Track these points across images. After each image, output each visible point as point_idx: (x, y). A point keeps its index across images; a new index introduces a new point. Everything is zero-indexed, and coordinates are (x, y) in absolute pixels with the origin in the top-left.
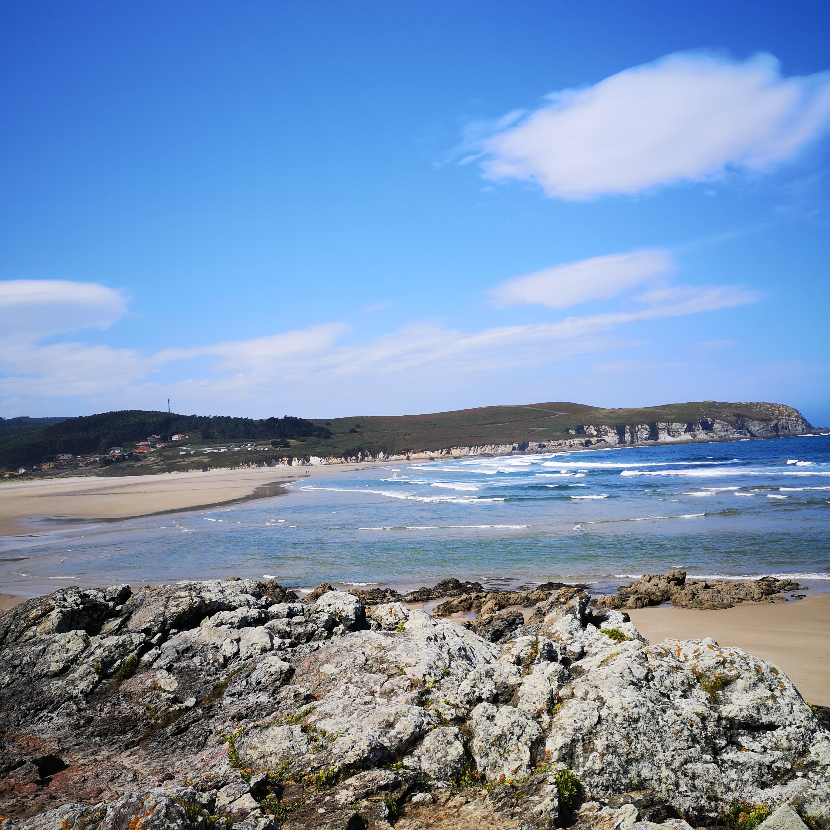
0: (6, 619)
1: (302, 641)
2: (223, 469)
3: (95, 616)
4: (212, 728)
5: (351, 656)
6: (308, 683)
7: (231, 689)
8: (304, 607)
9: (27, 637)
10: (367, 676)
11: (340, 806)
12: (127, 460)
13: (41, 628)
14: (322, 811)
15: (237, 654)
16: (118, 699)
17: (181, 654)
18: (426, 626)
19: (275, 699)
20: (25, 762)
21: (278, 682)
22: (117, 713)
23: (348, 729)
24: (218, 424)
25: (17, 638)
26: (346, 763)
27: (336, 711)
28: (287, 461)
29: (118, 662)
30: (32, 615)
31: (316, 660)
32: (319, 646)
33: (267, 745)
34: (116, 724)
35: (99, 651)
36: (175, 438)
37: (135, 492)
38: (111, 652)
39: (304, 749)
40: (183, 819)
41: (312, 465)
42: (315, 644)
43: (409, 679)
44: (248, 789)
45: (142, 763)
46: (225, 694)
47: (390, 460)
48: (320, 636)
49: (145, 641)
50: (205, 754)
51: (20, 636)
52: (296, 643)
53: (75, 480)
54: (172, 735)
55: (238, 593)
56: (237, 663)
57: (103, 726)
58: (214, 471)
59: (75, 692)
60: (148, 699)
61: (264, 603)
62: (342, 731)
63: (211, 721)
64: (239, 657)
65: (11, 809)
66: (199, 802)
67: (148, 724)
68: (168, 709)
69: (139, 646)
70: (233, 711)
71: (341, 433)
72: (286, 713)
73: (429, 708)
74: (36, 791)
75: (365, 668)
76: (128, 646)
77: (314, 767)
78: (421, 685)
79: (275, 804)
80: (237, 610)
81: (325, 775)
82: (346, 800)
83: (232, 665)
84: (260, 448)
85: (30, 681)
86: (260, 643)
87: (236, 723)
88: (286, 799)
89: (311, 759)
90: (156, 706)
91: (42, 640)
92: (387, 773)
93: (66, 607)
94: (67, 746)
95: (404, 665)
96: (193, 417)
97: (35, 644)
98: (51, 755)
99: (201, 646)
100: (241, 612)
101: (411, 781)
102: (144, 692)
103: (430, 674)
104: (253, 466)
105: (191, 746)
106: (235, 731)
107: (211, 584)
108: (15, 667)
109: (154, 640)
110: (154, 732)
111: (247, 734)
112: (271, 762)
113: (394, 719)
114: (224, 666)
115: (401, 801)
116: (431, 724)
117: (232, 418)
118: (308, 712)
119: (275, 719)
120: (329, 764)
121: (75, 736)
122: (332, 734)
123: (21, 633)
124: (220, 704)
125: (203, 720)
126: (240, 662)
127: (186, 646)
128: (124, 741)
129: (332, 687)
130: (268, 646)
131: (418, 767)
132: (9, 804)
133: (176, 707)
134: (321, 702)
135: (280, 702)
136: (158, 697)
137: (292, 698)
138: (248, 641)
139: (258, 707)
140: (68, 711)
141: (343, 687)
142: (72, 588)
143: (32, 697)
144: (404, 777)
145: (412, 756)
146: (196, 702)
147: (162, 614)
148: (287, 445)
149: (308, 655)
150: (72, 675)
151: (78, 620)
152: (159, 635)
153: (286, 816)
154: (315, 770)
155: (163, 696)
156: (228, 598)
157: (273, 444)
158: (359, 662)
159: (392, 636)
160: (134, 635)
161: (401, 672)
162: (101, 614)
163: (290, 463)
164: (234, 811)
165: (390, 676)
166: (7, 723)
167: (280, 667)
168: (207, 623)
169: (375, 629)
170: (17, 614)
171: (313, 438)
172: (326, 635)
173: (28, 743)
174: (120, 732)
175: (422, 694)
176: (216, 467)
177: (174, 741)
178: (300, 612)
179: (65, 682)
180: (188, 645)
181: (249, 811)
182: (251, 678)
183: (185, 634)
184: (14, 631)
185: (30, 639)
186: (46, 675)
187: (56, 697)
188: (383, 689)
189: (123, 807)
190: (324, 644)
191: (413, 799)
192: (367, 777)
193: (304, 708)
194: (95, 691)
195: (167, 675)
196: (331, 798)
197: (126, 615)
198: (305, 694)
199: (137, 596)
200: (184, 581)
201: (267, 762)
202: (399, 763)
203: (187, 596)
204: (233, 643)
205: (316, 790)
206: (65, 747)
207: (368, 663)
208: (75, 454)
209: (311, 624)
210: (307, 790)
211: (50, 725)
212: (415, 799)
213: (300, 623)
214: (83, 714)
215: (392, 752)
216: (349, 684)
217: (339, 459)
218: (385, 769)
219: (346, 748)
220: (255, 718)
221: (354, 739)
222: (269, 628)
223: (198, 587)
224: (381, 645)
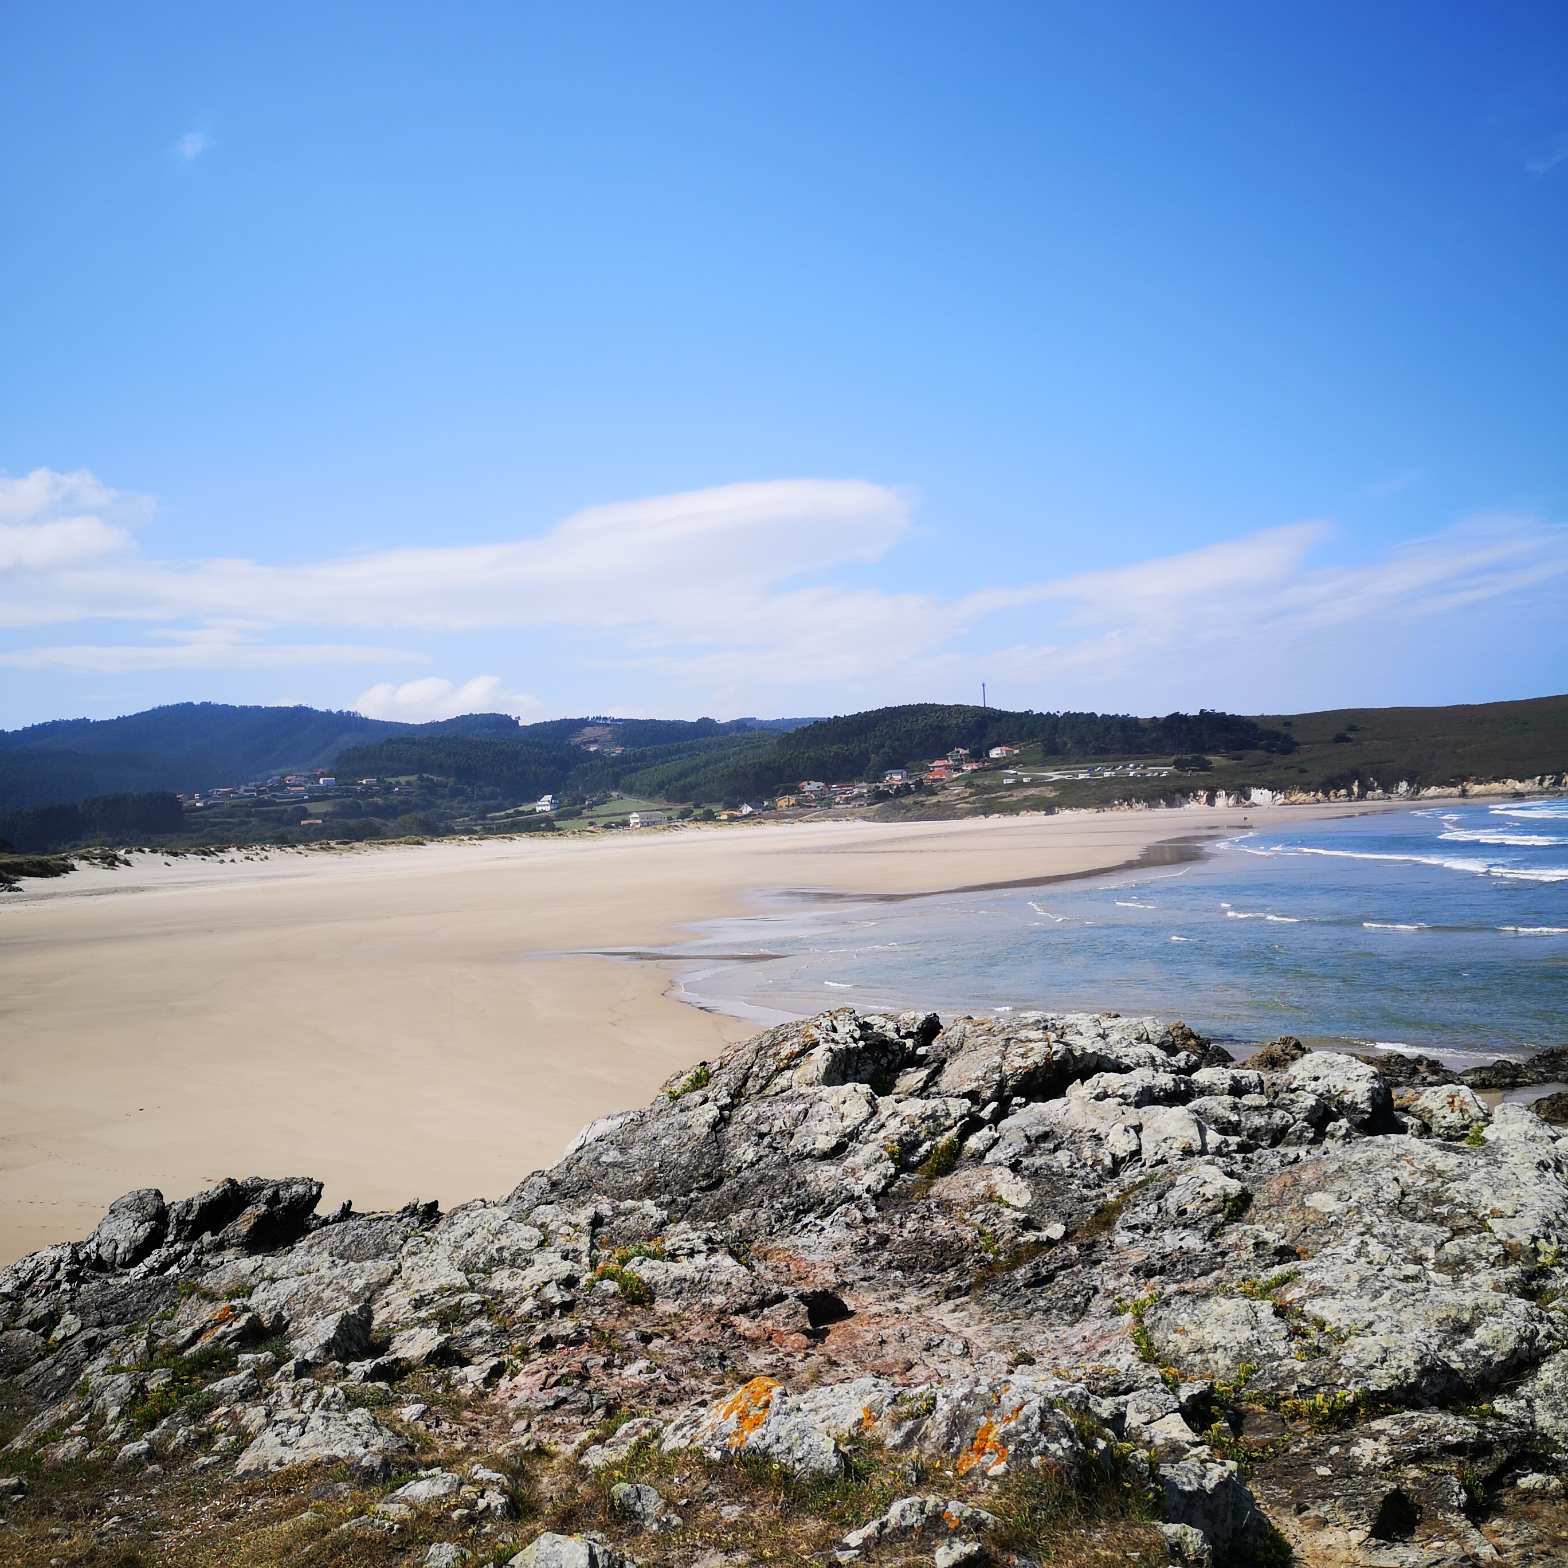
0: (744, 1054)
1: (1263, 1144)
2: (1083, 810)
3: (884, 1061)
4: (1098, 1283)
5: (1371, 1183)
6: (1281, 1225)
7: (1127, 1216)
8: (1263, 1078)
9: (778, 1088)
10: (1405, 1227)
11: (1361, 1469)
12: (913, 793)
13: (799, 1074)
14: (1323, 1471)
15: (1136, 1154)
16: (929, 1209)
17: (1037, 1141)
18: (1533, 1139)
19: (1216, 1246)
20: (786, 1297)
21: (1219, 1215)
22: (928, 1233)
23: (1370, 1324)
24: (1073, 727)
25: (763, 1088)
26: (1372, 1388)
27: (1344, 1284)
28: (1204, 798)
29: (927, 1146)
30: (786, 1050)
31: (1296, 1182)
32: (1298, 1156)
33: (1207, 1330)
34: (928, 1254)
35: (894, 1124)
36: (995, 753)
37: (929, 851)
38: (914, 1127)
39: (1281, 1348)
40: (1071, 1438)
41: (1256, 805)
42: (1291, 1152)
43: (1500, 1242)
44: (1176, 1405)
45: (976, 1328)
46: (1118, 1226)
47: (1423, 798)
48: (1299, 1137)
49: (970, 1114)
50: (1088, 1327)
51: (767, 1085)
52: (1250, 1145)
53: (829, 825)
54: (1027, 1286)
55: (1134, 1041)
56: (1137, 1170)
57: (907, 1252)
58: (1066, 815)
59: (858, 1190)
60: (981, 1217)
61: (1182, 1064)
62: (1360, 1326)
63: (1094, 1271)
64: (1140, 1160)
65: (770, 1372)
66: (1096, 1414)
67: (982, 1260)
68: (1015, 1237)
69: (960, 1120)
70: (1135, 1257)
71: (1317, 742)
72: (1240, 1276)
73: (1549, 1306)
74: (807, 1348)
75: (1400, 1208)
76: (942, 1119)
77: (1304, 1385)
78: (1527, 1257)
79: (1229, 1443)
80: (1132, 1072)
81: (1326, 1405)
82: (1374, 1459)
83: (1128, 1173)
84: (1151, 772)
85: (786, 1162)
86: (1180, 1139)
87: (1143, 1281)
88: (1250, 1437)
89: (1298, 1369)
90: (995, 1231)
91: (801, 1095)
92: (1461, 1422)
93: (837, 1043)
94: (849, 1278)
95: (1488, 1212)
96: (1027, 714)
97: (791, 1099)
98: (826, 1291)
99: (1070, 1132)
100: (1140, 1078)
101: (1515, 1446)
102: (972, 1203)
103: (1547, 1237)
104: (1139, 806)
105: (1061, 1309)
106: (1143, 1295)
107: (1081, 1020)
108: (762, 1136)
109: (986, 1113)
110: (994, 1276)
111: (1167, 1303)
112: (1217, 1363)
113: (1472, 1318)
114: (1114, 1172)
115: (1494, 1482)
116: (1555, 1339)
117: (1099, 715)
118: (1284, 1280)
119: (1217, 1284)
120: (1334, 1384)
121: (862, 1264)
122: (1338, 1329)
123: (769, 1079)
124: (1111, 1242)
125: (1080, 1266)
126: (1144, 1169)
127: (1042, 1129)
128: (943, 1284)
129: (1332, 1237)
130: (1197, 1145)
131: (1528, 1421)
132: (767, 1362)
133: (1030, 1236)
134: (1312, 1263)
135: (1226, 1254)
136: (997, 1214)
137: (1251, 1248)
138: (1157, 1131)
139: (1184, 1257)
140: (848, 1220)
141: (1356, 1241)
142: (844, 1010)
143: (790, 1190)
144: (1498, 1435)
145: (1514, 1396)
146: (1066, 1232)
147: (998, 1067)
148: (1205, 766)
149: (1277, 1171)
150: (851, 1159)
151: (857, 1067)
152: (994, 1105)
153: (1252, 1467)
154: (1305, 1391)
155: (1006, 1214)
156: (1114, 1049)
157: (1178, 764)
158: (1387, 1196)
159: (1457, 1151)
160: (951, 1101)
161: (1481, 1226)
162: (894, 1059)
163: (1211, 801)
164: (1159, 1441)
165: (1458, 1232)
166: (754, 1228)
167: (1222, 1188)
168: (1078, 1091)
169: (1417, 1133)
170: (762, 1048)
171: (1259, 753)
172: (1312, 1135)
173: (787, 1266)
174: (936, 1267)
175: (1531, 1276)
176: (1070, 807)
177: (1031, 1297)
178: (1256, 1087)
179: (840, 1170)
180: (1047, 1129)
181: (1187, 1446)
182: (1166, 1200)
183: (1038, 1107)
184: (757, 1076)
185: (783, 1091)
186: (809, 1155)
187: (827, 1193)
188: (1442, 1256)
189: (965, 1399)
190: (1308, 1152)
191: (1519, 1482)
192: (1417, 1423)
193: (1277, 1271)
194: (889, 1190)
195: (1012, 1177)
196: (1343, 1451)
197: (935, 1065)
198: (1277, 1244)
199: (950, 1033)
200: (1034, 1012)
201: (1207, 1361)
202: (1485, 1406)
203: (1041, 1040)
204: (1128, 1132)
205: (1309, 1430)
206: (847, 1280)
207: (1407, 1199)
208: (828, 782)
209: (1280, 1113)
210: (1290, 1426)
211: (821, 1240)
212: (1524, 1483)
213: (1257, 1108)
214: (873, 1229)
215: (1469, 1381)
216: (1367, 1236)
217: (1312, 793)
218: (1456, 1413)
219: (1370, 1359)
220: (1179, 1277)
221: (1385, 1345)
222: (1197, 1112)
223: (1059, 1024)
224: (1434, 1167)
